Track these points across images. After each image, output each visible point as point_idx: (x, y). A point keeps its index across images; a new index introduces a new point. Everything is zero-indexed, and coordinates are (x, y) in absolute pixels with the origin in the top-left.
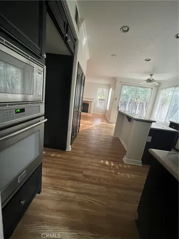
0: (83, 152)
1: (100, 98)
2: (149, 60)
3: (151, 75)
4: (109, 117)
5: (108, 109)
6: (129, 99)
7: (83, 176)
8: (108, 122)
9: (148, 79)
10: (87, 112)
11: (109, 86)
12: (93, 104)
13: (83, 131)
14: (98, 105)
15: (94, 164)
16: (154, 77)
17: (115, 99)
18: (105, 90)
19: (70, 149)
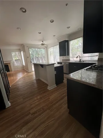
0: (22, 99)
1: (15, 59)
2: (40, 33)
3: (43, 41)
4: (28, 69)
5: (25, 65)
6: (34, 56)
7: (32, 115)
8: (29, 73)
9: (42, 44)
10: (9, 71)
11: (20, 50)
12: (12, 64)
13: (13, 86)
14: (16, 64)
15: (34, 102)
16: (44, 43)
17: (27, 58)
18: (17, 53)
19: (10, 104)
